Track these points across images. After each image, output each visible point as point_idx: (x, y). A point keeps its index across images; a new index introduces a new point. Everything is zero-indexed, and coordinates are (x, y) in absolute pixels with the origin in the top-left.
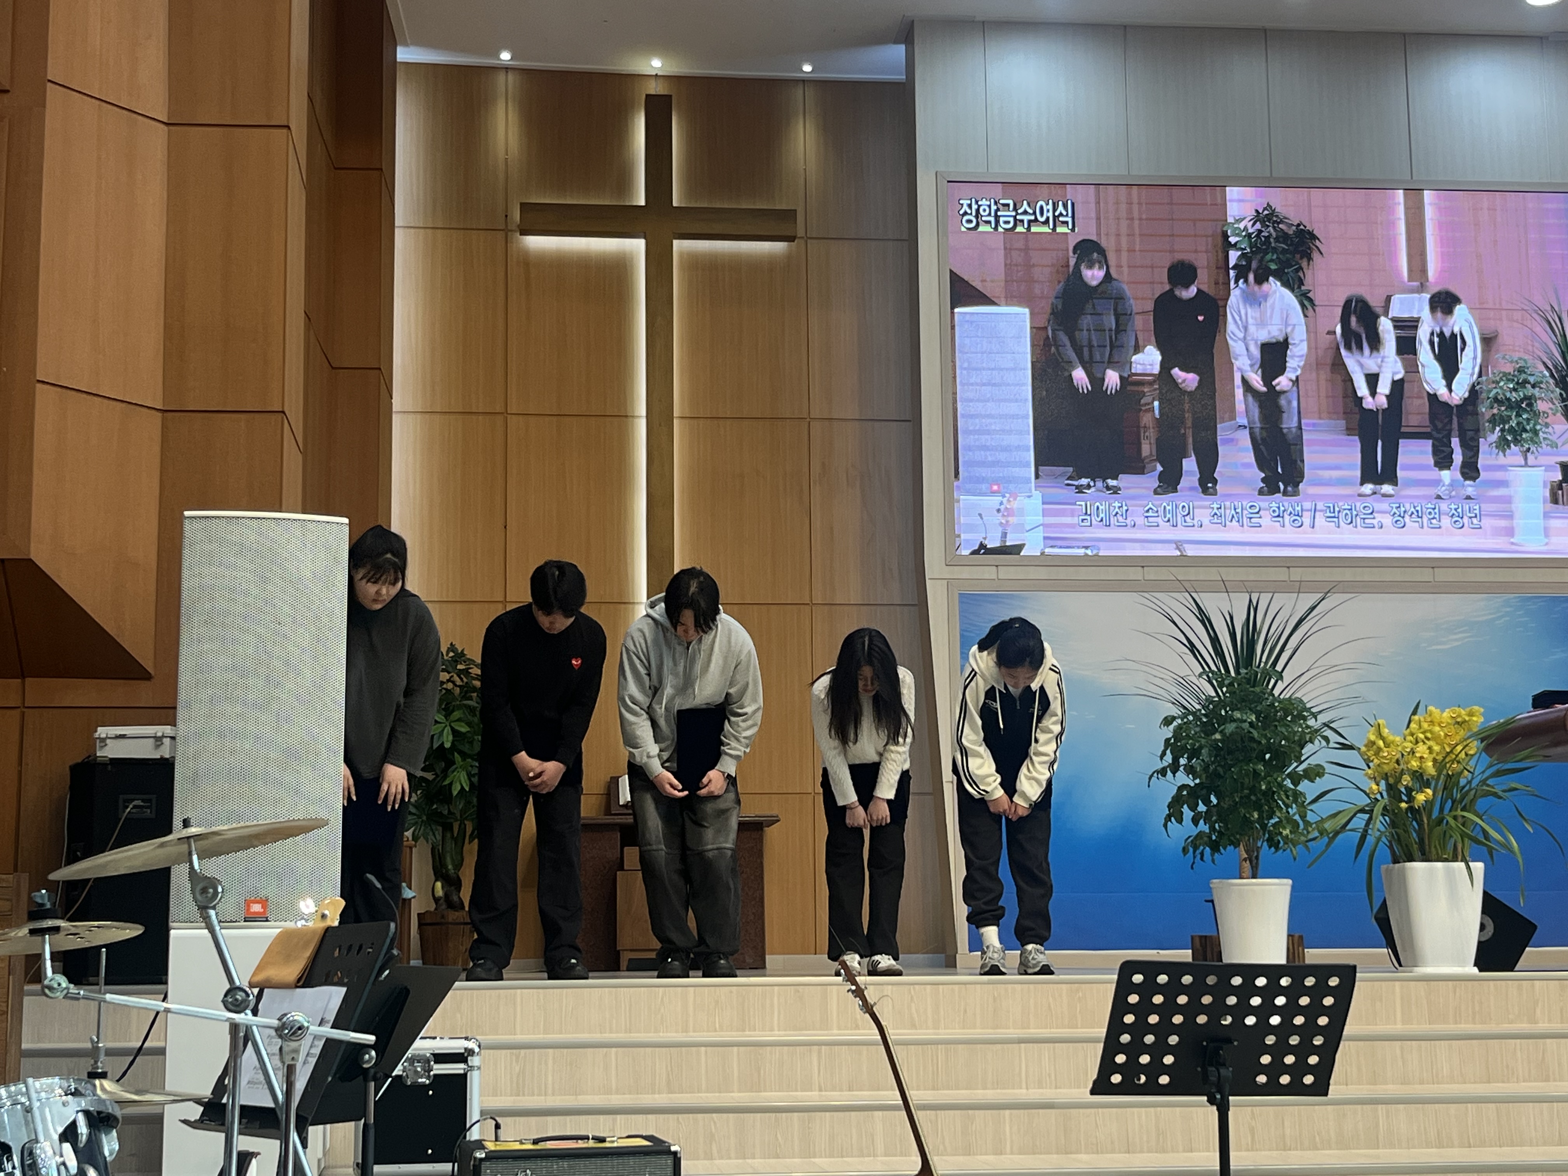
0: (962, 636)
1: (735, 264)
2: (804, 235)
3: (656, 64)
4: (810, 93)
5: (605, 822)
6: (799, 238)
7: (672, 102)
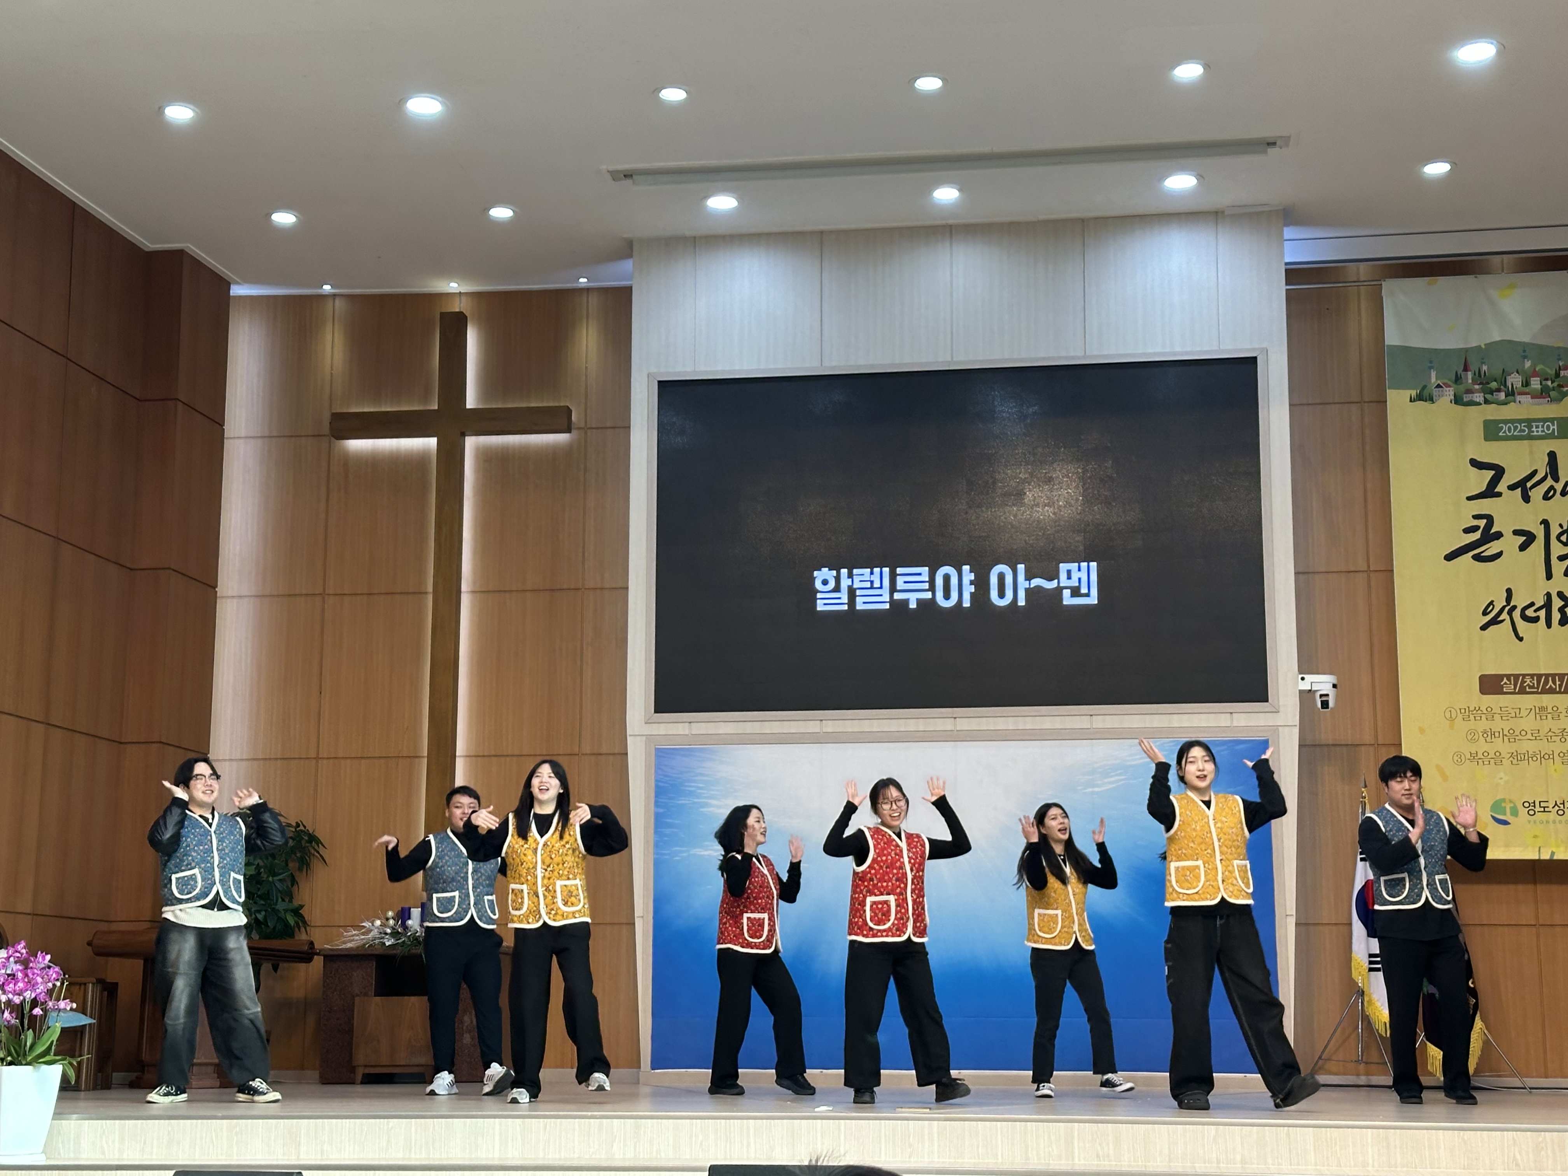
0: (657, 786)
1: (524, 456)
2: (582, 425)
3: (453, 286)
4: (594, 299)
5: (360, 953)
6: (579, 428)
7: (466, 317)
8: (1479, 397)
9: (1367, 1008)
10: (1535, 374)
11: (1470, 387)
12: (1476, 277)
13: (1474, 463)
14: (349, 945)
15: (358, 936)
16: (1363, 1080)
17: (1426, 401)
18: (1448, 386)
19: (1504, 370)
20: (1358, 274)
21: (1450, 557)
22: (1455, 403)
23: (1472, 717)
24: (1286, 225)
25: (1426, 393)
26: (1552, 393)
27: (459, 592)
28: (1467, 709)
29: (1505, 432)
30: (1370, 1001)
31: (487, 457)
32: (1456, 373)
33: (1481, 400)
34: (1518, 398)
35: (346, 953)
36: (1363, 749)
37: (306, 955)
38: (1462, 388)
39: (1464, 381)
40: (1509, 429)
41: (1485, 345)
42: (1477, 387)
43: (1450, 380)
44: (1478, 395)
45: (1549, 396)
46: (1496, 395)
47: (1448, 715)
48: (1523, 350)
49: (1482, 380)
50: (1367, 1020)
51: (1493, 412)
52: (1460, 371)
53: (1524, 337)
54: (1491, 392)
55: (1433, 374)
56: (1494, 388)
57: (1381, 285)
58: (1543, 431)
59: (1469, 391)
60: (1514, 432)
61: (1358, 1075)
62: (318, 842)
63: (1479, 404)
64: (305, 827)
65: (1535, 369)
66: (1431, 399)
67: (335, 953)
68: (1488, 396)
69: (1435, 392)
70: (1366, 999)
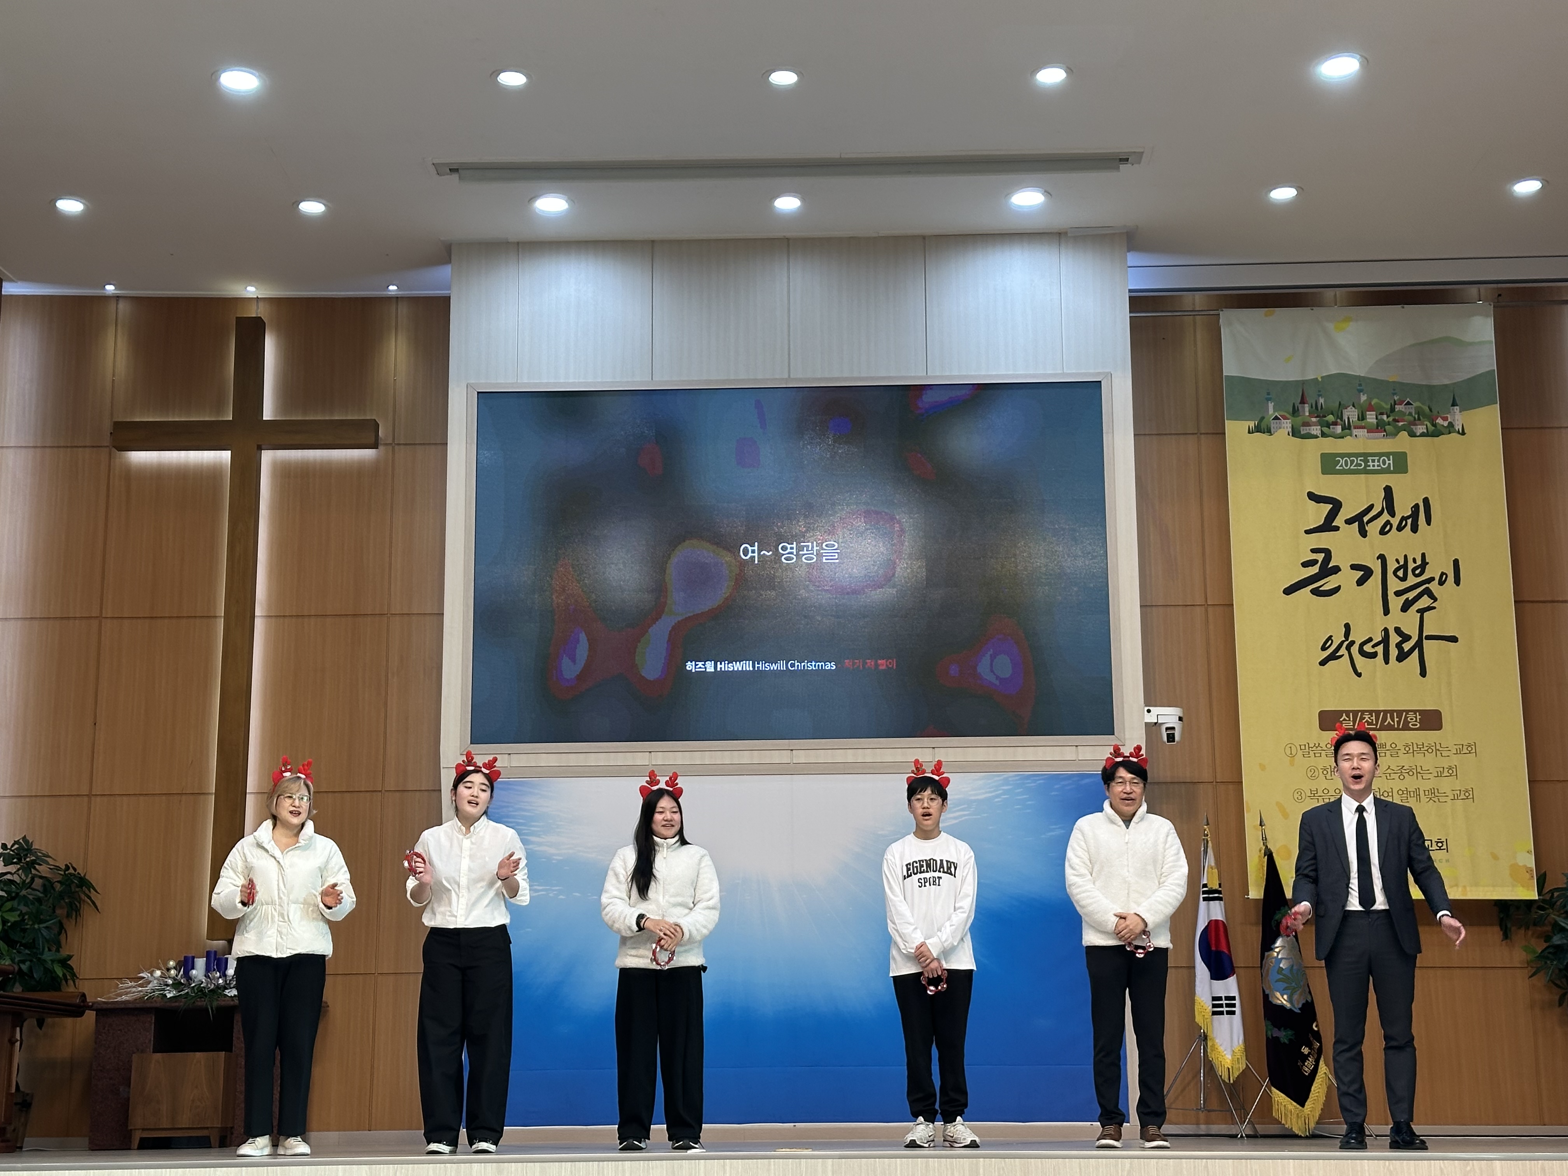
1: (325, 471)
2: (390, 441)
3: (251, 291)
4: (403, 310)
5: (138, 1006)
6: (386, 444)
7: (265, 323)
8: (1316, 430)
9: (1210, 1053)
10: (1371, 408)
11: (1308, 419)
12: (1312, 310)
13: (1312, 496)
14: (124, 998)
15: (134, 987)
16: (1203, 1129)
17: (1264, 433)
18: (1285, 418)
19: (1340, 402)
20: (1194, 304)
21: (1288, 591)
22: (1292, 436)
23: (1312, 753)
24: (1129, 251)
25: (1263, 425)
26: (1387, 427)
27: (253, 617)
28: (1307, 745)
29: (1341, 466)
30: (1213, 1046)
31: (284, 473)
32: (1294, 404)
33: (1319, 433)
34: (1355, 432)
35: (123, 1006)
36: (1201, 785)
37: (77, 1009)
38: (1299, 420)
39: (1301, 414)
40: (1346, 461)
41: (1322, 377)
42: (1314, 420)
43: (1288, 413)
44: (1315, 428)
45: (1385, 431)
46: (1333, 428)
47: (1288, 752)
48: (1359, 384)
49: (1319, 412)
50: (1210, 1067)
51: (1330, 445)
52: (1297, 404)
53: (1360, 370)
54: (1328, 425)
55: (1271, 405)
56: (1331, 422)
57: (1219, 314)
58: (1378, 466)
59: (1307, 424)
60: (1351, 466)
61: (1198, 1124)
62: (90, 886)
63: (1316, 437)
64: (75, 869)
65: (1370, 404)
66: (1269, 431)
67: (110, 1006)
68: (1325, 429)
69: (1273, 425)
70: (1209, 1043)
